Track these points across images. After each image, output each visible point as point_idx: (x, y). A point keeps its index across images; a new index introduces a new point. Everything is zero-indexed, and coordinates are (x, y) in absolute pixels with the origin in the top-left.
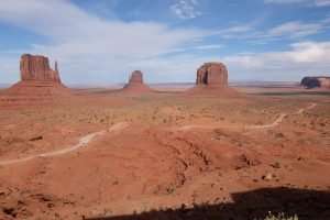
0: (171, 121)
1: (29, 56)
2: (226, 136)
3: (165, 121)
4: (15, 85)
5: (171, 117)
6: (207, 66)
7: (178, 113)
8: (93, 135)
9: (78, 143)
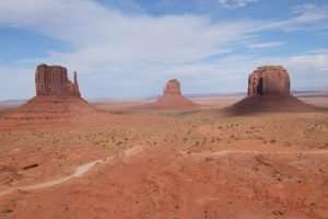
0: (204, 143)
1: (45, 66)
2: (266, 164)
3: (198, 143)
4: (30, 102)
5: (205, 139)
6: (261, 71)
7: (217, 133)
8: (93, 164)
9: (73, 172)
